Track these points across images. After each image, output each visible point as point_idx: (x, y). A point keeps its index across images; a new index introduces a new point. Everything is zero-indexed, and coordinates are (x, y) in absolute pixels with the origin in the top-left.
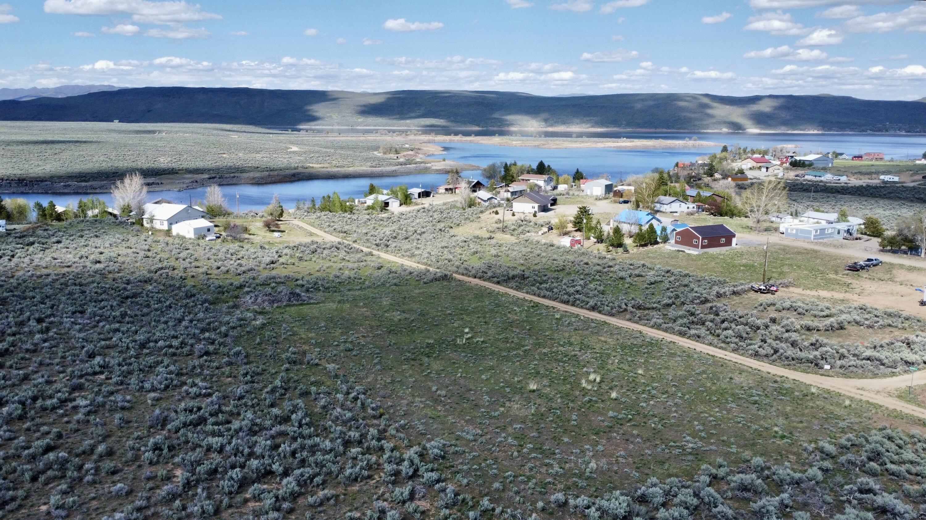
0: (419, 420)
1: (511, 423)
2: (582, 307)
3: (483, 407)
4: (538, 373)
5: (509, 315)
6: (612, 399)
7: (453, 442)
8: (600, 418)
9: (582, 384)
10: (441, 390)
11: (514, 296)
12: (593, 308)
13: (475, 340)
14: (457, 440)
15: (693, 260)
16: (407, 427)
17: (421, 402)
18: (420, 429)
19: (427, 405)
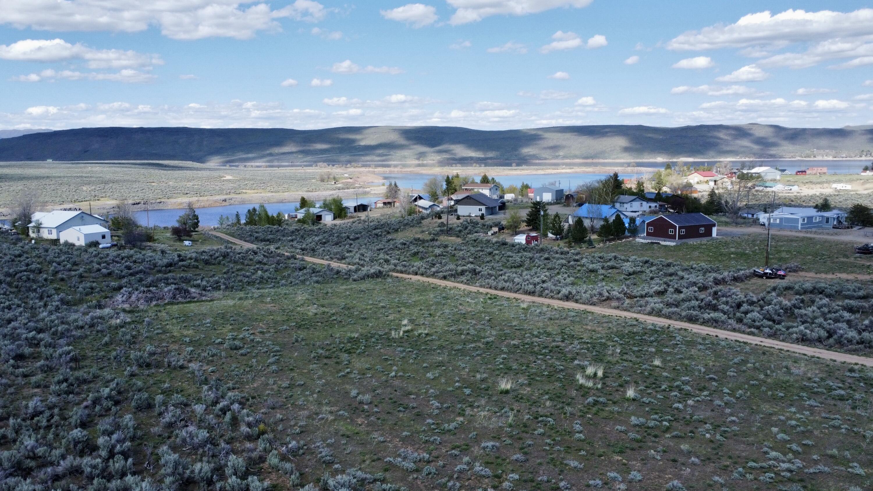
0: (324, 440)
1: (477, 440)
2: (552, 297)
3: (430, 416)
4: (510, 369)
5: (461, 307)
6: (628, 400)
7: (379, 475)
8: (619, 427)
9: (578, 380)
10: (363, 394)
11: (464, 290)
12: (567, 298)
13: (416, 333)
14: (386, 470)
15: (671, 251)
16: (301, 451)
17: (331, 412)
18: (323, 454)
19: (338, 418)
